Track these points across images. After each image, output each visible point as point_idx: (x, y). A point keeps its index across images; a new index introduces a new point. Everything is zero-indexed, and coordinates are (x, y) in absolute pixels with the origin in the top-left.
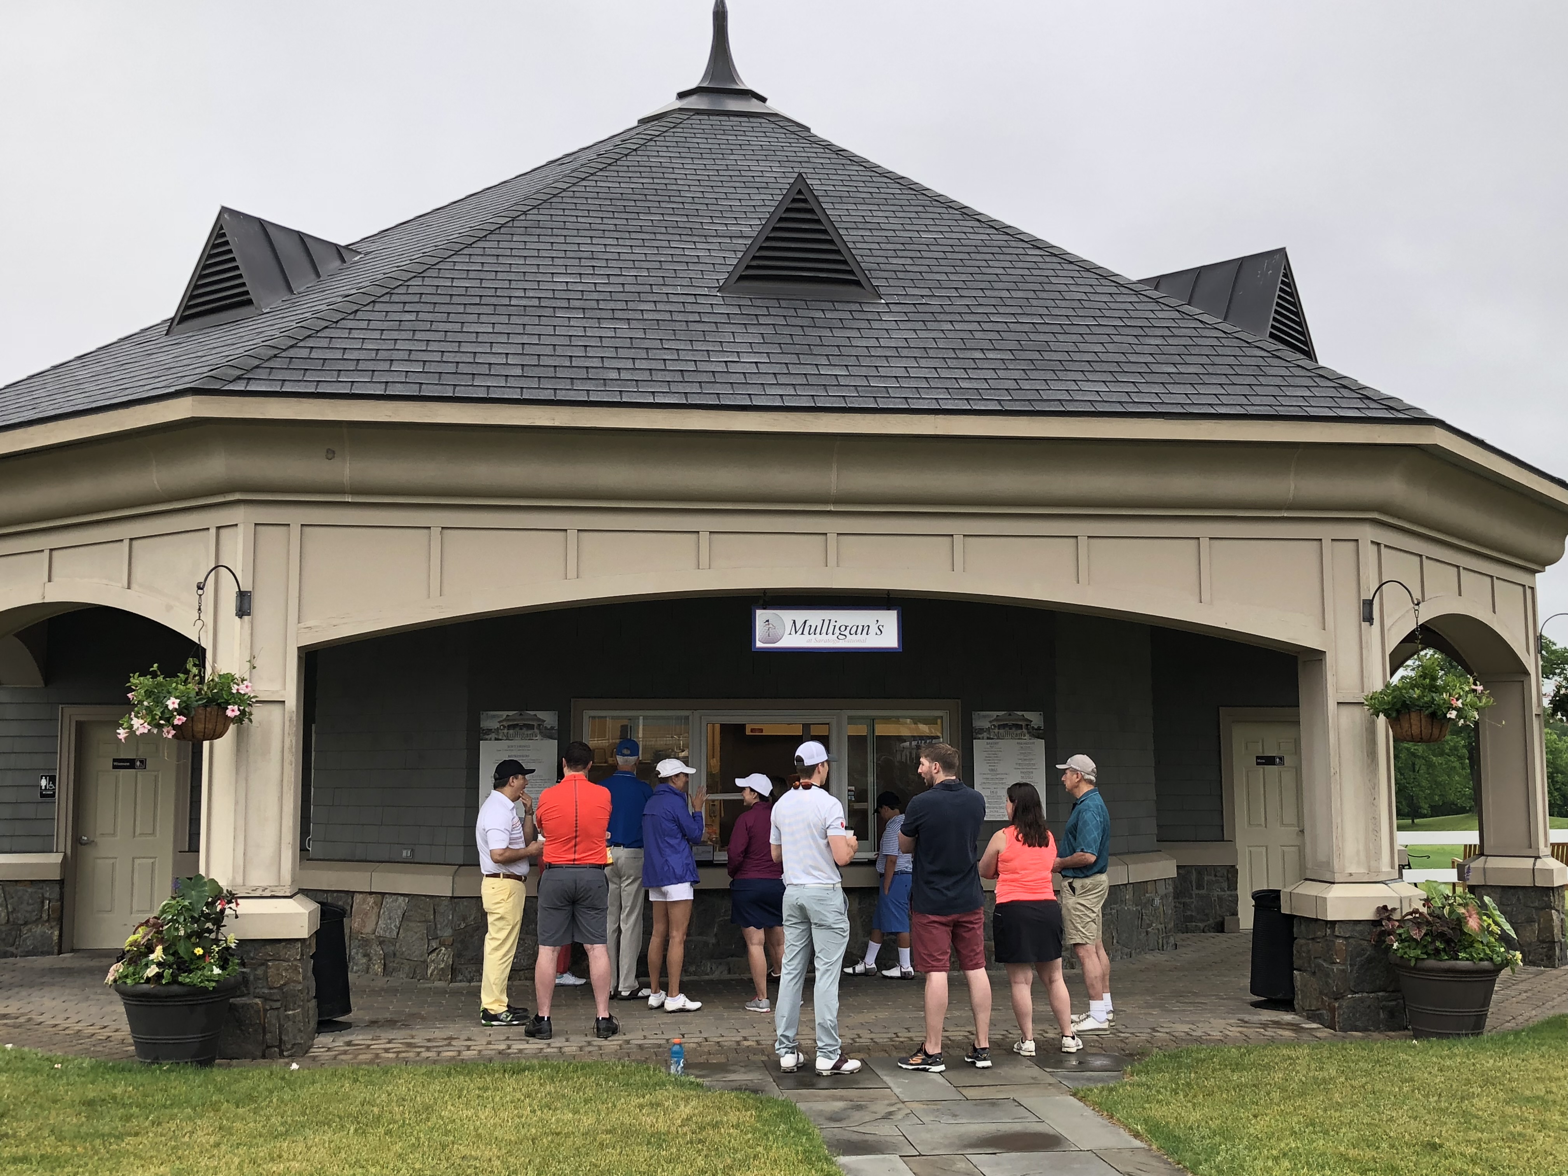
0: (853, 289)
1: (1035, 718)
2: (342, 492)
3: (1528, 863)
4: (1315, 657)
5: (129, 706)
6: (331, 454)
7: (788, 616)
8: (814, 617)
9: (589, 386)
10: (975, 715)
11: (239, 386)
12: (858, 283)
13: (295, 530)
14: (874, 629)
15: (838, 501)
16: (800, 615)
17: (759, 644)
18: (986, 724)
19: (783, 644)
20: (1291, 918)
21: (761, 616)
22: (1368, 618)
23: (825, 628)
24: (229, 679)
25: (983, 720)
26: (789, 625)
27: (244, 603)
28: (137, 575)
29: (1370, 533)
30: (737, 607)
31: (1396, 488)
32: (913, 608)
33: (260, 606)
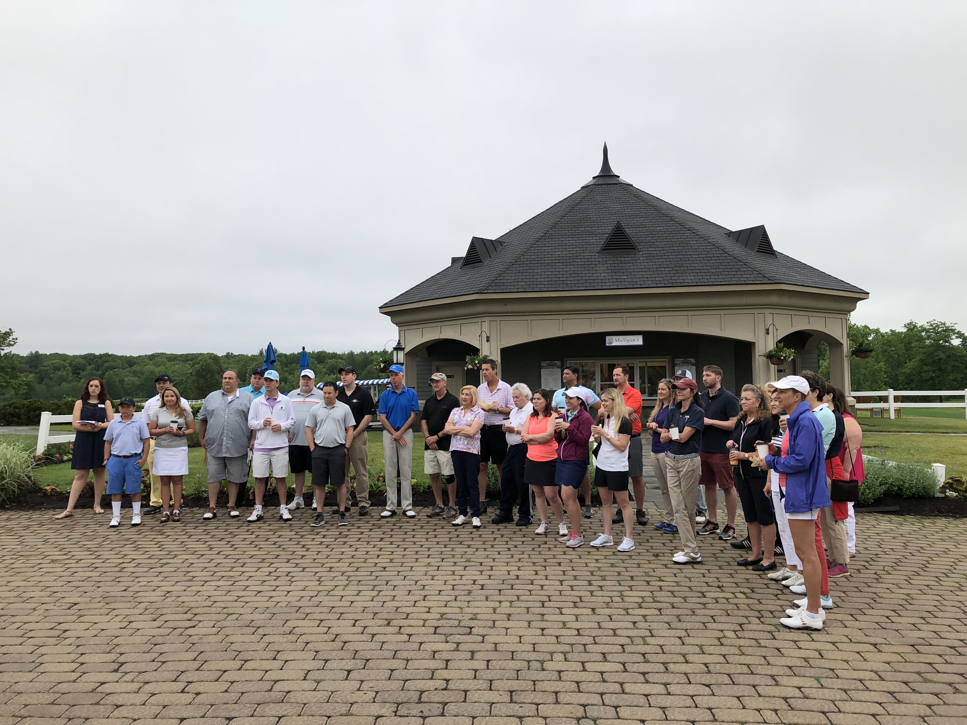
0: (634, 250)
1: (693, 360)
2: (509, 313)
4: (752, 344)
5: (467, 363)
6: (506, 305)
7: (614, 338)
8: (621, 338)
9: (564, 286)
10: (675, 360)
11: (486, 292)
12: (634, 249)
13: (498, 322)
14: (636, 340)
15: (625, 310)
16: (617, 337)
17: (607, 345)
18: (678, 362)
19: (613, 344)
21: (608, 338)
22: (768, 334)
23: (624, 340)
24: (486, 356)
25: (677, 361)
26: (614, 340)
27: (488, 339)
28: (462, 332)
29: (767, 311)
30: (602, 336)
31: (774, 299)
32: (646, 335)
33: (491, 339)
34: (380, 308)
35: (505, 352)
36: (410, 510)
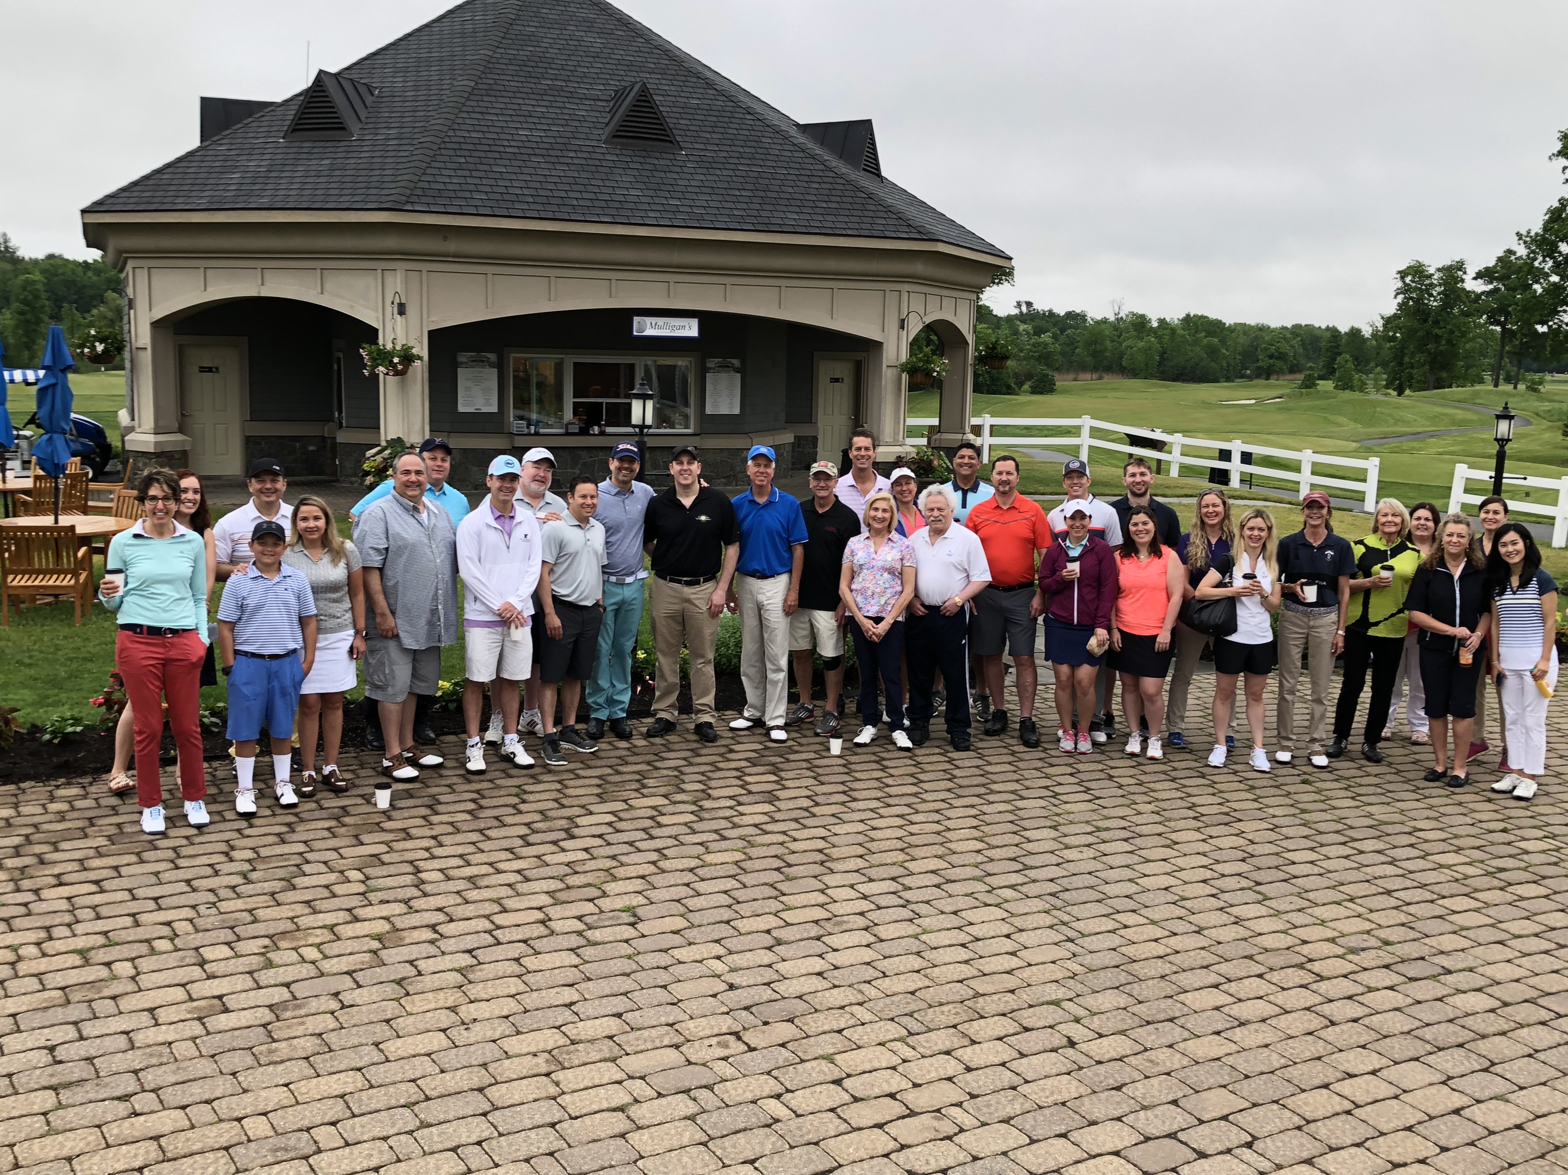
0: (669, 144)
1: (736, 362)
2: (448, 256)
3: (959, 436)
4: (878, 345)
6: (445, 238)
7: (648, 320)
8: (661, 321)
10: (708, 360)
11: (410, 207)
13: (425, 274)
14: (687, 328)
15: (676, 267)
17: (635, 333)
18: (713, 365)
19: (646, 333)
21: (636, 320)
22: (902, 328)
23: (665, 326)
25: (711, 363)
26: (648, 324)
27: (402, 310)
28: (328, 286)
29: (906, 287)
30: (626, 316)
31: (919, 268)
32: (705, 318)
33: (412, 310)
34: (84, 212)
35: (436, 337)
36: (778, 728)
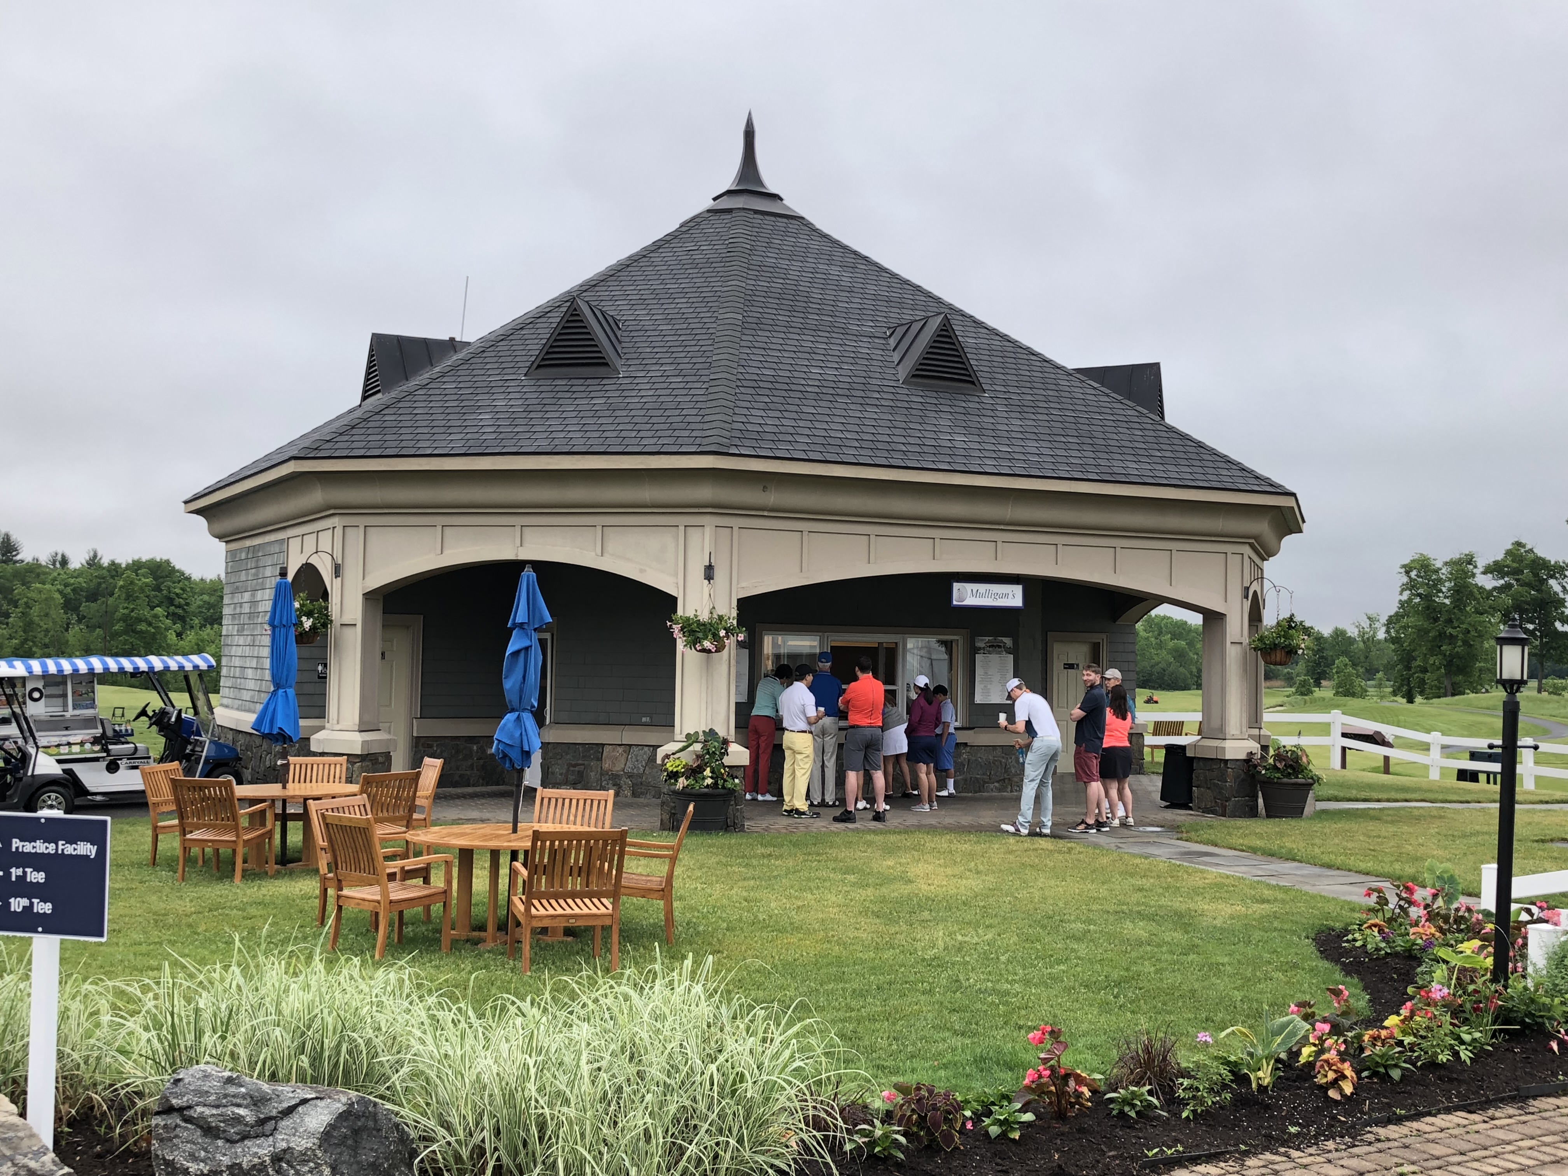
6: (765, 489)
7: (969, 587)
8: (982, 587)
10: (977, 639)
12: (974, 382)
13: (737, 531)
14: (1011, 596)
15: (1006, 524)
16: (975, 587)
17: (955, 603)
20: (1192, 759)
21: (956, 586)
22: (1246, 597)
23: (988, 594)
25: (980, 642)
26: (969, 592)
27: (709, 573)
29: (1247, 550)
30: (948, 582)
31: (1265, 527)
33: (720, 574)
